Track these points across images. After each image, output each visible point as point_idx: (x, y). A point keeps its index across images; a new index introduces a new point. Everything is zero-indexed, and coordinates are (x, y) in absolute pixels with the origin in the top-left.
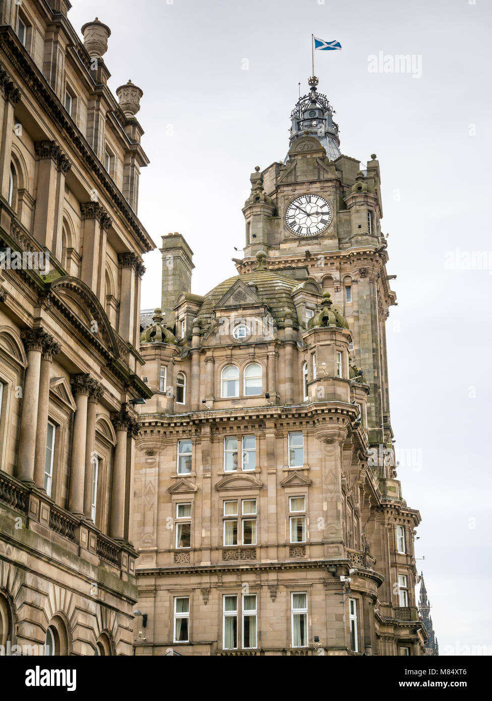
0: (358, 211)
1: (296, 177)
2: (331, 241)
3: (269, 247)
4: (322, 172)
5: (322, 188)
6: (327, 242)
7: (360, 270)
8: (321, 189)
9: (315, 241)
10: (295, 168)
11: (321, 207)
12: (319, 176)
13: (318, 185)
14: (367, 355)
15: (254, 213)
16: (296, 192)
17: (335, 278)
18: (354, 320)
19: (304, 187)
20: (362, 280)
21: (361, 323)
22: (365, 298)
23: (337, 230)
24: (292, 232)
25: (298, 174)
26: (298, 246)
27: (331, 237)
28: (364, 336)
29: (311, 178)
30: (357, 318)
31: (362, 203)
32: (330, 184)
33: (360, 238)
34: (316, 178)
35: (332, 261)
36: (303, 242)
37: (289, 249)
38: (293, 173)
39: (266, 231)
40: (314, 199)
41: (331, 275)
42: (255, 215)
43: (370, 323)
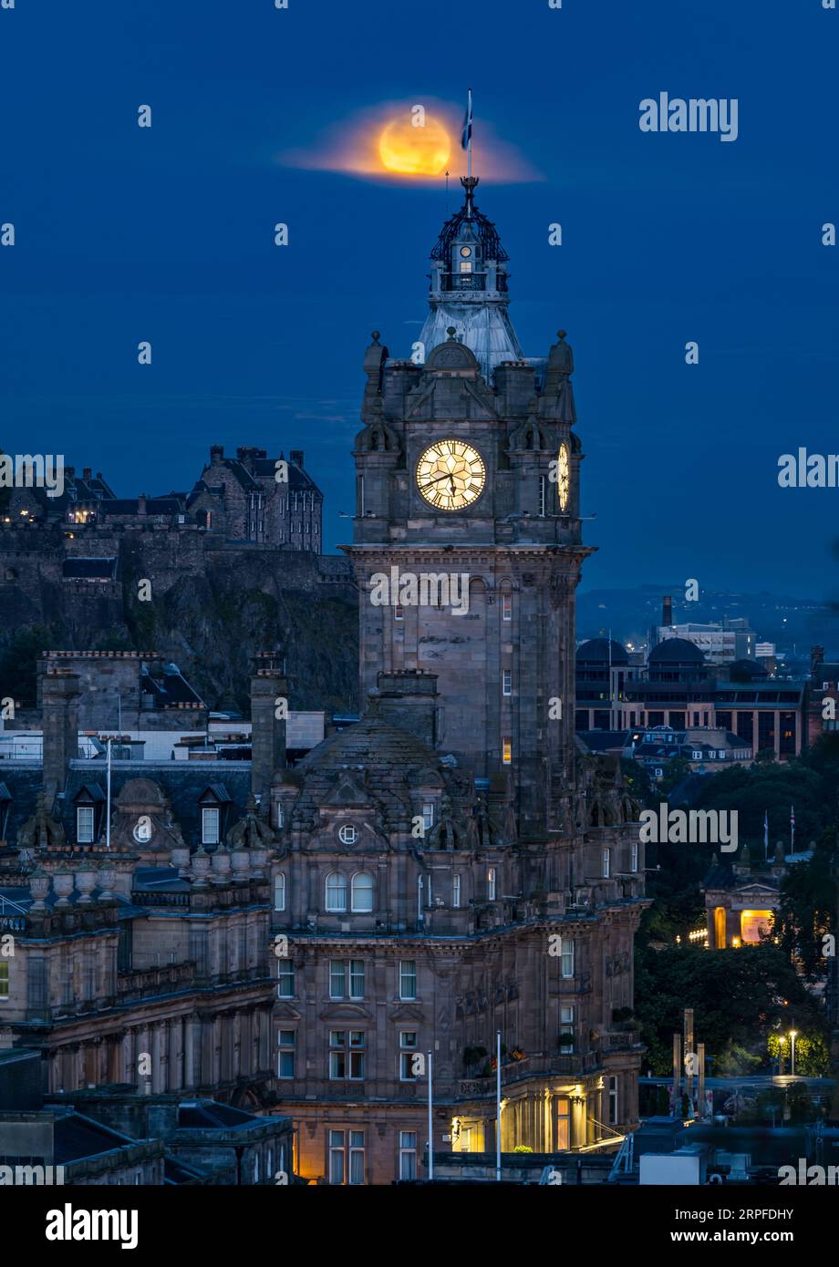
0: (524, 478)
1: (434, 410)
2: (483, 523)
3: (392, 523)
4: (473, 405)
5: (473, 431)
6: (478, 523)
7: (524, 576)
8: (471, 432)
9: (461, 521)
10: (433, 393)
11: (471, 464)
12: (468, 412)
13: (466, 425)
14: (529, 708)
15: (369, 466)
16: (434, 434)
17: (488, 584)
18: (513, 650)
19: (446, 426)
20: (526, 590)
21: (523, 658)
22: (529, 619)
23: (494, 502)
24: (426, 502)
25: (436, 407)
26: (434, 528)
27: (483, 518)
28: (526, 678)
29: (457, 415)
30: (517, 648)
31: (532, 465)
32: (485, 426)
33: (526, 523)
34: (464, 416)
35: (484, 556)
36: (441, 520)
37: (421, 529)
38: (430, 400)
39: (387, 495)
40: (460, 448)
41: (482, 577)
42: (371, 468)
43: (535, 659)
